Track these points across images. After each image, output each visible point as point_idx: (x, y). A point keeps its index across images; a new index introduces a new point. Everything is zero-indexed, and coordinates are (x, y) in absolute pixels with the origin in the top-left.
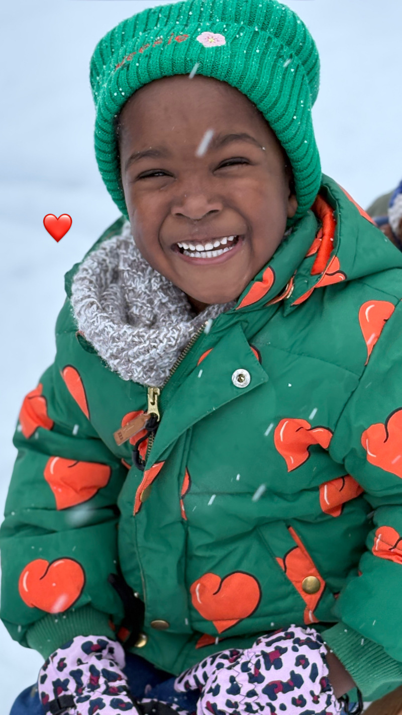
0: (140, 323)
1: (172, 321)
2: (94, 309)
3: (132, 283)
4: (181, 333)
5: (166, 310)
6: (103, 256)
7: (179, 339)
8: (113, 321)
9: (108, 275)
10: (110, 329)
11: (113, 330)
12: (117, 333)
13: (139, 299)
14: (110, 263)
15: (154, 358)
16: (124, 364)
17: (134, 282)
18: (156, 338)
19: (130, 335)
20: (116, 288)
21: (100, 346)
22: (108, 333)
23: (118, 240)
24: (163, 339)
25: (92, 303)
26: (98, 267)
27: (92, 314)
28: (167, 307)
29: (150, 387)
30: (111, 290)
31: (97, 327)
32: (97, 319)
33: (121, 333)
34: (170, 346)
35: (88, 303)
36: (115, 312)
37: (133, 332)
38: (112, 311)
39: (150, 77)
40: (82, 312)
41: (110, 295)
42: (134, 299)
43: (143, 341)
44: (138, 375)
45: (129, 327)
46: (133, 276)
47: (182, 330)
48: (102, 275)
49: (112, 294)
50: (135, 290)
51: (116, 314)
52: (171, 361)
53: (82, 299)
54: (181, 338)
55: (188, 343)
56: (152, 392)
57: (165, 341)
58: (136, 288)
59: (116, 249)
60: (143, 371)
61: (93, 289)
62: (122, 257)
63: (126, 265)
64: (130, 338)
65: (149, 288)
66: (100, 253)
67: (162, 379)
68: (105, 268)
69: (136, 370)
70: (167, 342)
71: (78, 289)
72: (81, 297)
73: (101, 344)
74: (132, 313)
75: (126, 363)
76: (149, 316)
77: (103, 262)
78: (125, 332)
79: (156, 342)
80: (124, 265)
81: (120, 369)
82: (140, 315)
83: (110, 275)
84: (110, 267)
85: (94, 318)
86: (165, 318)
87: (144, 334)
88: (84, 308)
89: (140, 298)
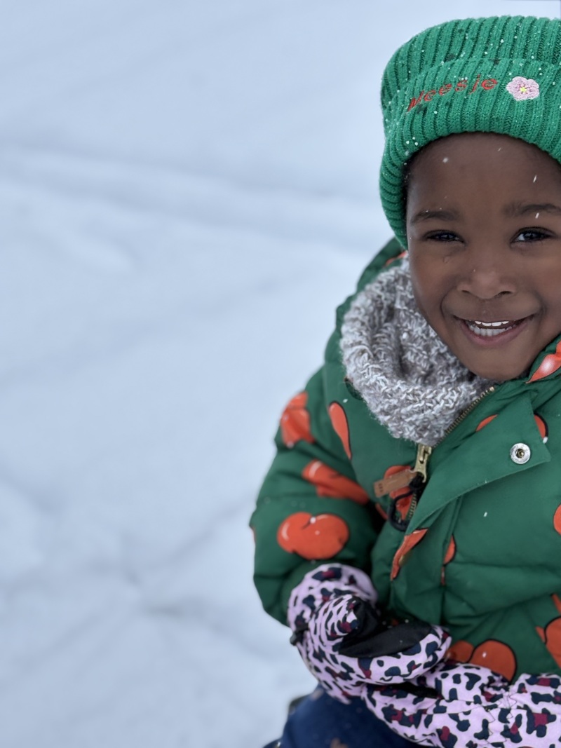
0: (414, 373)
1: (451, 376)
2: (364, 358)
3: (409, 325)
4: (461, 396)
5: (444, 362)
6: (378, 292)
7: (458, 403)
8: (385, 374)
9: (383, 313)
10: (382, 384)
11: (386, 385)
12: (390, 389)
13: (414, 345)
14: (386, 299)
15: (428, 418)
16: (395, 422)
17: (410, 323)
18: (433, 398)
19: (404, 393)
20: (391, 327)
21: (370, 399)
22: (380, 387)
23: (396, 272)
24: (441, 400)
25: (363, 352)
26: (371, 305)
27: (363, 365)
28: (445, 359)
29: (422, 445)
30: (385, 331)
31: (368, 380)
32: (368, 372)
33: (394, 389)
34: (448, 408)
35: (357, 352)
36: (387, 360)
37: (408, 390)
38: (385, 359)
39: (448, 131)
40: (352, 360)
41: (384, 337)
42: (409, 344)
43: (418, 400)
44: (409, 433)
45: (404, 383)
46: (409, 317)
47: (463, 393)
48: (376, 314)
49: (386, 336)
50: (411, 333)
51: (388, 362)
52: (447, 422)
53: (352, 345)
54: (461, 401)
55: (468, 406)
56: (423, 450)
57: (443, 402)
58: (412, 330)
59: (393, 283)
60: (416, 430)
61: (364, 333)
62: (399, 294)
63: (403, 303)
64: (405, 396)
65: (426, 332)
66: (374, 288)
67: (435, 439)
68: (379, 306)
69: (408, 429)
70: (445, 403)
71: (348, 332)
72: (351, 342)
73: (370, 397)
74: (406, 359)
75: (397, 421)
76: (424, 365)
77: (378, 299)
78: (399, 388)
79: (432, 403)
80: (400, 304)
81: (390, 425)
82: (415, 363)
83: (385, 313)
84: (386, 304)
85: (364, 369)
86: (443, 371)
87: (420, 392)
88: (354, 356)
89: (416, 343)
